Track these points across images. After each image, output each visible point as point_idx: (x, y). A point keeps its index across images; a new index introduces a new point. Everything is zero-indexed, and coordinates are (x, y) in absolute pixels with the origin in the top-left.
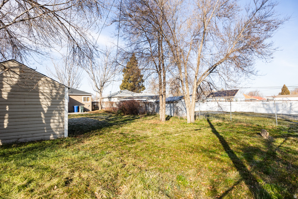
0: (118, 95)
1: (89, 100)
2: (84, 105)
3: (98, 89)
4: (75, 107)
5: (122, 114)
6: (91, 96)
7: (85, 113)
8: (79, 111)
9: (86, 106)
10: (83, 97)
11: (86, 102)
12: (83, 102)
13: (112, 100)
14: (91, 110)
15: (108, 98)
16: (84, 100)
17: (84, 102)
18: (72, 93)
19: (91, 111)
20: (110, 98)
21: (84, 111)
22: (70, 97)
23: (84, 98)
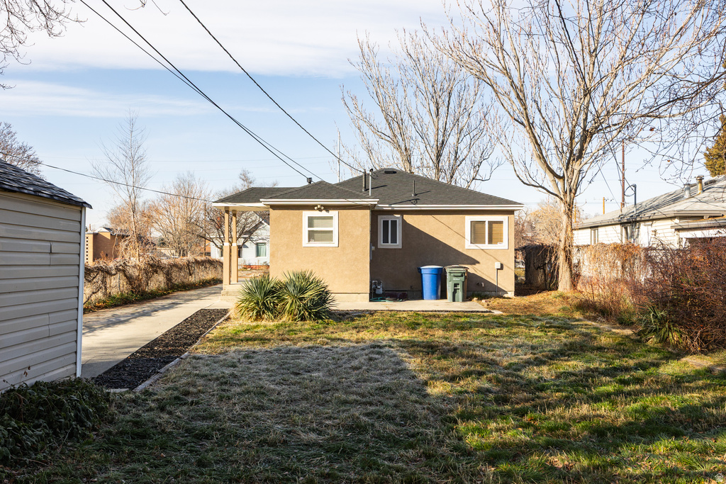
0: (684, 206)
1: (501, 234)
2: (474, 262)
3: (552, 171)
4: (427, 271)
5: (674, 337)
6: (511, 212)
7: (476, 305)
8: (444, 296)
9: (485, 271)
10: (469, 219)
11: (486, 246)
12: (466, 246)
13: (645, 236)
14: (513, 288)
15: (622, 224)
16: (476, 237)
17: (474, 246)
18: (416, 201)
19: (511, 294)
20: (630, 223)
21: (467, 298)
22: (404, 222)
23: (473, 224)
